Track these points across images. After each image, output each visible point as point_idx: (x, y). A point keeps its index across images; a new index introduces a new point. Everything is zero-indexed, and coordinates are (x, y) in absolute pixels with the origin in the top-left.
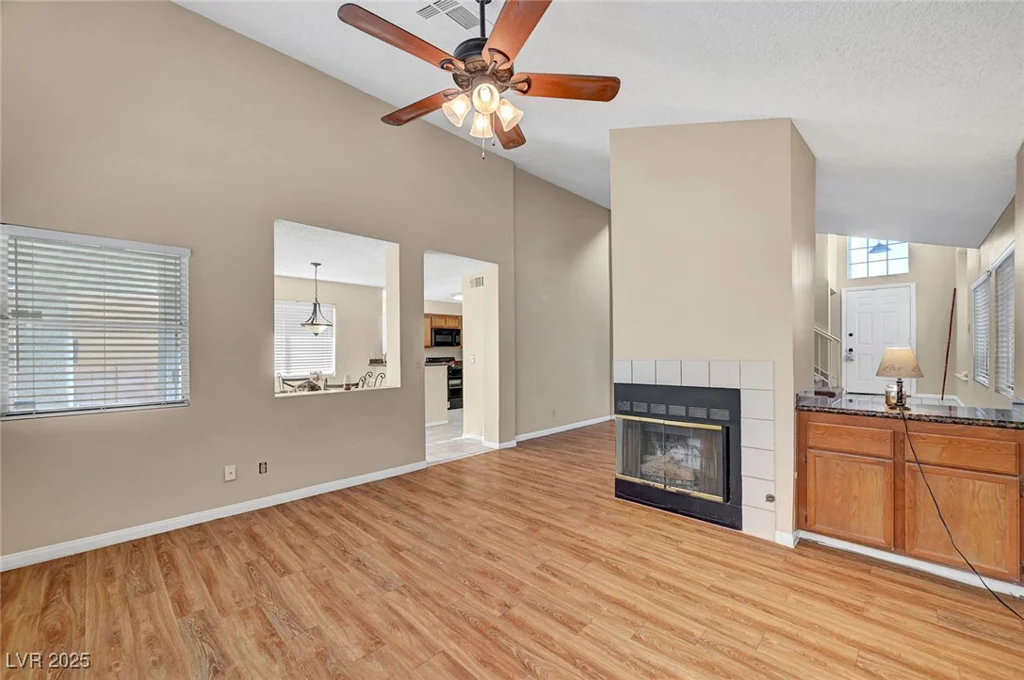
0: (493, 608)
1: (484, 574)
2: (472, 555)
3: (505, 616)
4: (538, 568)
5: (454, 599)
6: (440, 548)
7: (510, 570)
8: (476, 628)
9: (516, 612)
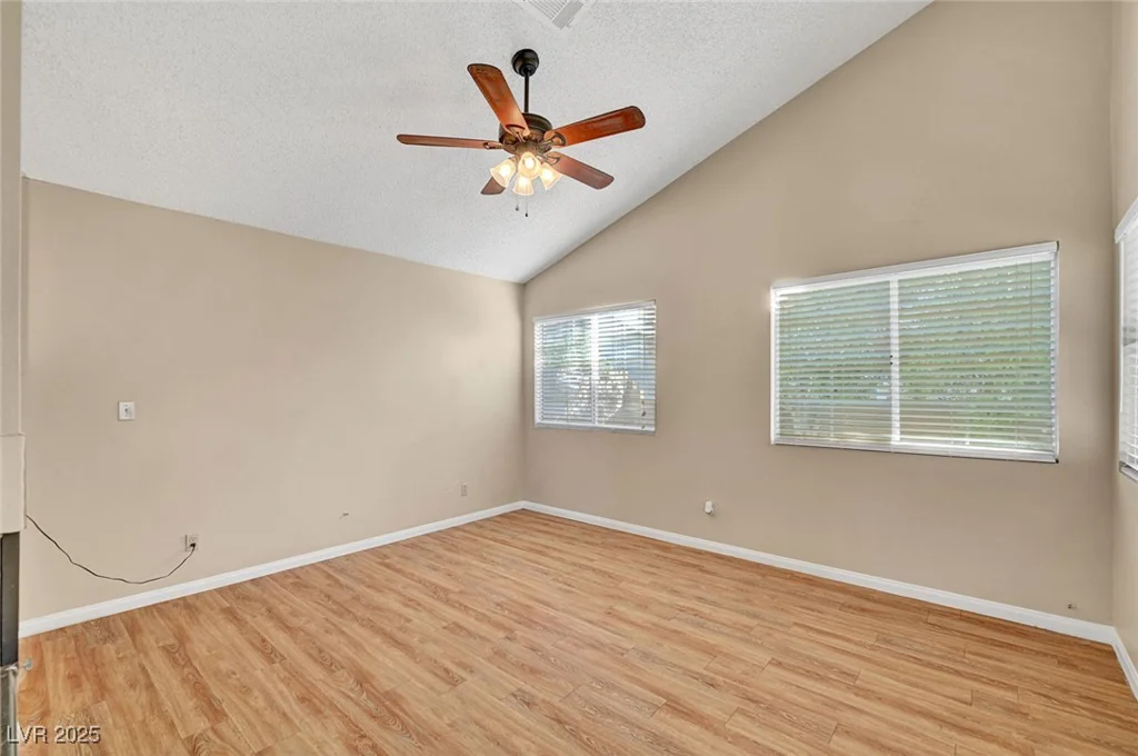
0: (522, 637)
1: (533, 671)
2: (556, 701)
3: (512, 631)
4: (463, 680)
5: (561, 643)
6: (609, 714)
7: (502, 677)
8: (536, 623)
9: (502, 634)
